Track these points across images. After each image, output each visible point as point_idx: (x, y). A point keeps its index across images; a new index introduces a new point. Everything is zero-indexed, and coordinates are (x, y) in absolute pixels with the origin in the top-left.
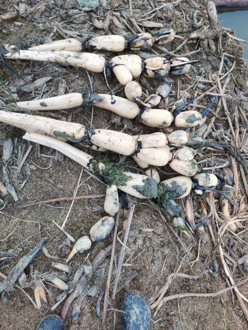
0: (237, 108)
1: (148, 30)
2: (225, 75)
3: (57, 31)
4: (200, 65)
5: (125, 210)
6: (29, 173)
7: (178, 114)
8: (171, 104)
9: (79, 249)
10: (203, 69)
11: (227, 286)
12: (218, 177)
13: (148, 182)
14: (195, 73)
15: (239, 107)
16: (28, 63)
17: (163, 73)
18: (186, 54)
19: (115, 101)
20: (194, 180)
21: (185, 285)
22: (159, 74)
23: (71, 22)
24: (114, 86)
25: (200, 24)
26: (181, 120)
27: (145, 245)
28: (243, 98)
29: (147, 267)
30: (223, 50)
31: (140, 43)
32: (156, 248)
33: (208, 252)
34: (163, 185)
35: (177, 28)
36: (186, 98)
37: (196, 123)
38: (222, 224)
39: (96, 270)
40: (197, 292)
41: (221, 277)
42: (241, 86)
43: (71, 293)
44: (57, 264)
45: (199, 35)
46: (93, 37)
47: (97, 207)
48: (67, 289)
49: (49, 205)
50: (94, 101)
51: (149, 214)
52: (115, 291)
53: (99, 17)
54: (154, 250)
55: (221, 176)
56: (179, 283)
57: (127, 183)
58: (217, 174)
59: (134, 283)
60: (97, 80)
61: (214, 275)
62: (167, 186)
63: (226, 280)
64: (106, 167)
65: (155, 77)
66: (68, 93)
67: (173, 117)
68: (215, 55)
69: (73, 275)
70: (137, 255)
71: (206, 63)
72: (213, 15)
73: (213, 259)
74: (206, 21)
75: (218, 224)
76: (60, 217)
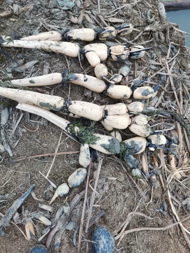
0: (181, 84)
1: (112, 24)
2: (172, 59)
3: (42, 26)
4: (152, 52)
5: (95, 163)
6: (21, 135)
7: (136, 89)
8: (130, 81)
9: (60, 193)
10: (155, 54)
11: (174, 222)
12: (167, 138)
13: (112, 141)
14: (148, 57)
15: (182, 84)
16: (20, 50)
17: (124, 58)
18: (142, 43)
19: (87, 79)
20: (148, 140)
21: (141, 221)
22: (121, 58)
23: (53, 19)
24: (87, 67)
25: (152, 20)
26: (138, 93)
27: (110, 190)
28: (186, 76)
29: (112, 207)
30: (170, 40)
31: (106, 35)
32: (119, 193)
33: (159, 195)
34: (124, 143)
35: (135, 23)
36: (142, 76)
37: (149, 96)
38: (170, 174)
39: (73, 210)
40: (151, 227)
41: (169, 215)
42: (184, 68)
43: (53, 228)
44: (43, 205)
45: (152, 29)
46: (70, 30)
47: (73, 161)
48: (50, 225)
49: (36, 160)
50: (71, 79)
51: (113, 166)
52: (87, 227)
53: (75, 14)
54: (117, 194)
55: (169, 137)
56: (137, 220)
57: (97, 142)
58: (166, 135)
59: (102, 220)
60: (73, 63)
61: (163, 213)
62: (127, 145)
63: (173, 217)
64: (80, 130)
65: (118, 60)
66: (51, 73)
67: (132, 91)
68: (164, 43)
69: (55, 213)
70: (105, 198)
71: (157, 50)
72: (162, 13)
73: (163, 201)
74: (157, 17)
75: (167, 173)
76: (45, 169)
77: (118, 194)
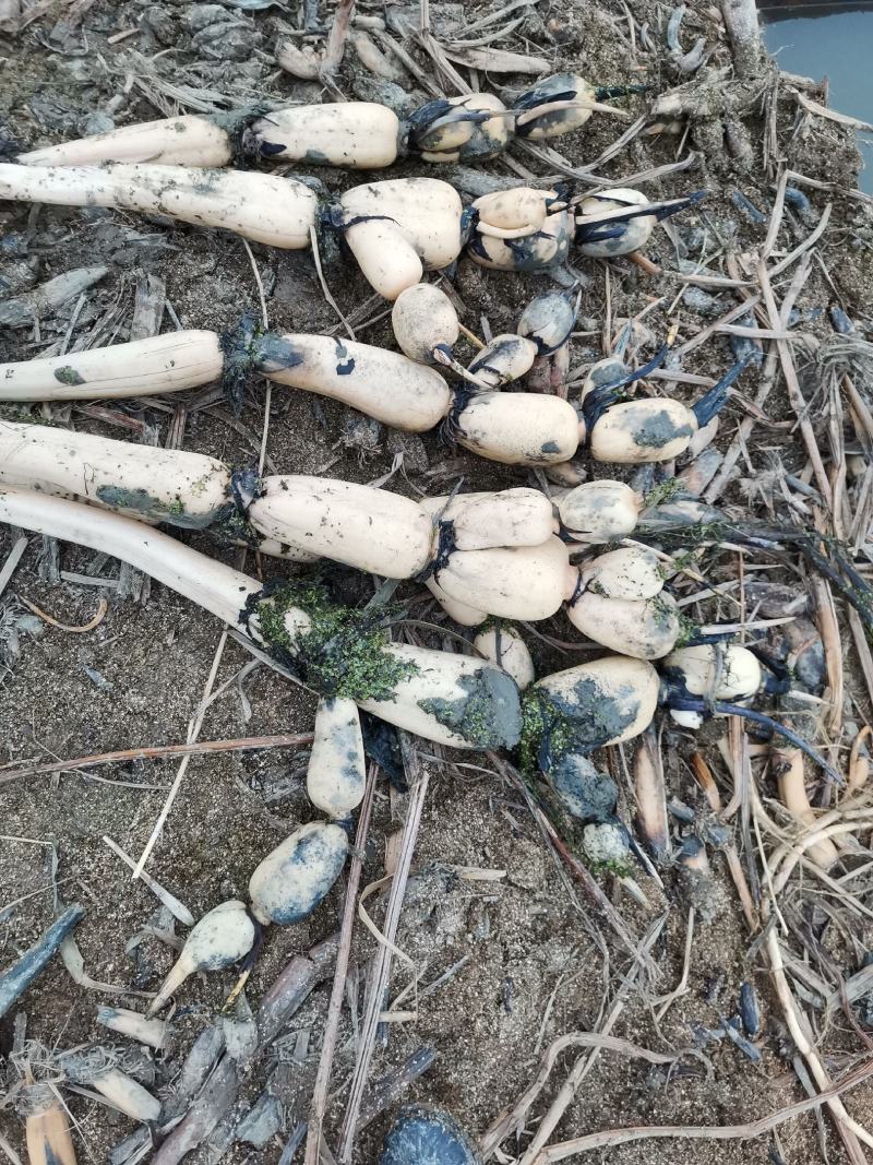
0: (836, 385)
1: (491, 82)
2: (791, 257)
3: (136, 90)
4: (693, 220)
5: (393, 792)
6: (14, 647)
7: (604, 411)
8: (578, 372)
9: (205, 956)
10: (707, 232)
11: (800, 1094)
12: (762, 656)
13: (478, 683)
14: (673, 249)
15: (844, 383)
16: (20, 213)
17: (547, 251)
18: (639, 177)
19: (351, 363)
20: (666, 670)
21: (630, 1090)
22: (530, 255)
23: (195, 55)
24: (358, 301)
25: (692, 59)
26: (615, 436)
27: (470, 936)
28: (861, 345)
29: (479, 1025)
30: (782, 159)
31: (456, 135)
32: (517, 947)
33: (723, 955)
34: (542, 693)
35: (604, 75)
36: (638, 346)
37: (675, 448)
38: (781, 843)
39: (274, 1040)
40: (678, 1121)
41: (777, 1054)
42: (852, 299)
43: (171, 1132)
44: (118, 1015)
45: (688, 104)
46: (271, 111)
47: (282, 783)
48: (153, 1118)
49: (91, 776)
50: (270, 364)
51: (488, 808)
52: (350, 1128)
53: (303, 32)
54: (506, 954)
55: (777, 652)
56: (608, 1082)
57: (397, 689)
58: (762, 643)
59: (426, 1089)
60: (288, 279)
61: (746, 1049)
62: (557, 701)
63: (796, 1067)
64: (314, 626)
65: (515, 267)
66: (174, 328)
67: (583, 422)
68: (753, 179)
69: (181, 1057)
70: (440, 976)
71: (716, 210)
72: (742, 24)
73: (745, 984)
74: (719, 48)
75: (763, 841)
76: (133, 825)
77: (513, 955)
